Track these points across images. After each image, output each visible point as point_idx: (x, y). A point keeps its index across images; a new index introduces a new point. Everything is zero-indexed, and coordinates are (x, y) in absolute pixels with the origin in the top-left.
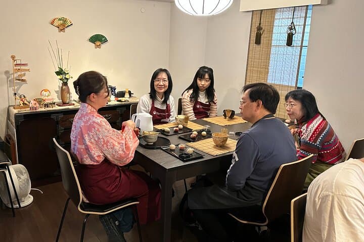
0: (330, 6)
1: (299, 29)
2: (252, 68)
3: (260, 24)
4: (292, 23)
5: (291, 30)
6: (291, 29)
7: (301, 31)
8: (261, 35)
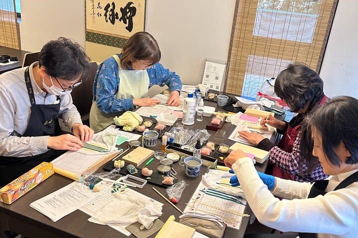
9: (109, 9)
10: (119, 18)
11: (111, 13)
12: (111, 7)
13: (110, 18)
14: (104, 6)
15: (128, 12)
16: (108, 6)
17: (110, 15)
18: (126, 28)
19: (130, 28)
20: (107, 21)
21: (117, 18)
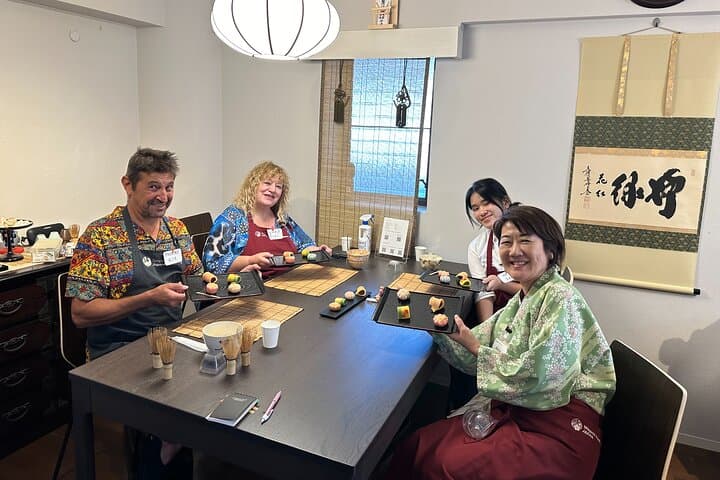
0: (465, 63)
1: (416, 99)
2: (330, 166)
3: (340, 85)
4: (404, 87)
5: (402, 100)
6: (402, 97)
7: (420, 101)
8: (343, 106)
9: (624, 184)
10: (645, 197)
11: (627, 189)
12: (629, 180)
13: (623, 199)
14: (611, 178)
15: (667, 186)
16: (623, 177)
17: (625, 193)
18: (661, 212)
19: (669, 212)
20: (616, 204)
21: (641, 197)
